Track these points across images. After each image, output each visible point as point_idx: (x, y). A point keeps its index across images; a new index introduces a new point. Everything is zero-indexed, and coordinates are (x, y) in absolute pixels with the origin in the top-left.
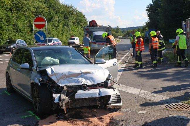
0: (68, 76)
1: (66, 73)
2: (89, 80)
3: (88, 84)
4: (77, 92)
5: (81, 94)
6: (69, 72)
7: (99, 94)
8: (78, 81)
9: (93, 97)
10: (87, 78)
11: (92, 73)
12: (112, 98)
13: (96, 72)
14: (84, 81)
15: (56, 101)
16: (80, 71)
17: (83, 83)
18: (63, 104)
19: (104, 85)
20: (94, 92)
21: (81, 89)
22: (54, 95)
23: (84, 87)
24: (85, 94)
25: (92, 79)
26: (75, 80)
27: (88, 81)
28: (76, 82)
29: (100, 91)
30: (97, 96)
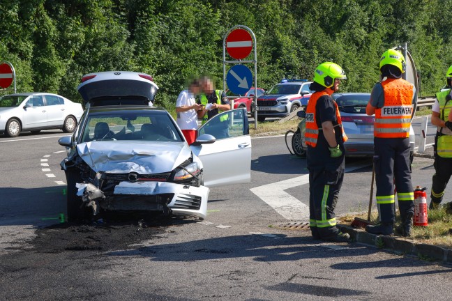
0: (111, 159)
1: (108, 152)
2: (145, 166)
3: (140, 173)
4: (118, 184)
5: (123, 188)
6: (114, 151)
7: (155, 190)
8: (125, 167)
9: (144, 193)
10: (141, 164)
11: (154, 156)
12: (175, 198)
13: (160, 154)
14: (135, 168)
15: (80, 193)
16: (133, 151)
17: (132, 170)
18: (88, 199)
19: (170, 177)
20: (147, 186)
21: (127, 180)
22: (78, 185)
23: (132, 177)
24: (132, 188)
25: (150, 166)
26: (122, 165)
27: (142, 168)
28: (122, 169)
29: (157, 185)
30: (151, 192)
